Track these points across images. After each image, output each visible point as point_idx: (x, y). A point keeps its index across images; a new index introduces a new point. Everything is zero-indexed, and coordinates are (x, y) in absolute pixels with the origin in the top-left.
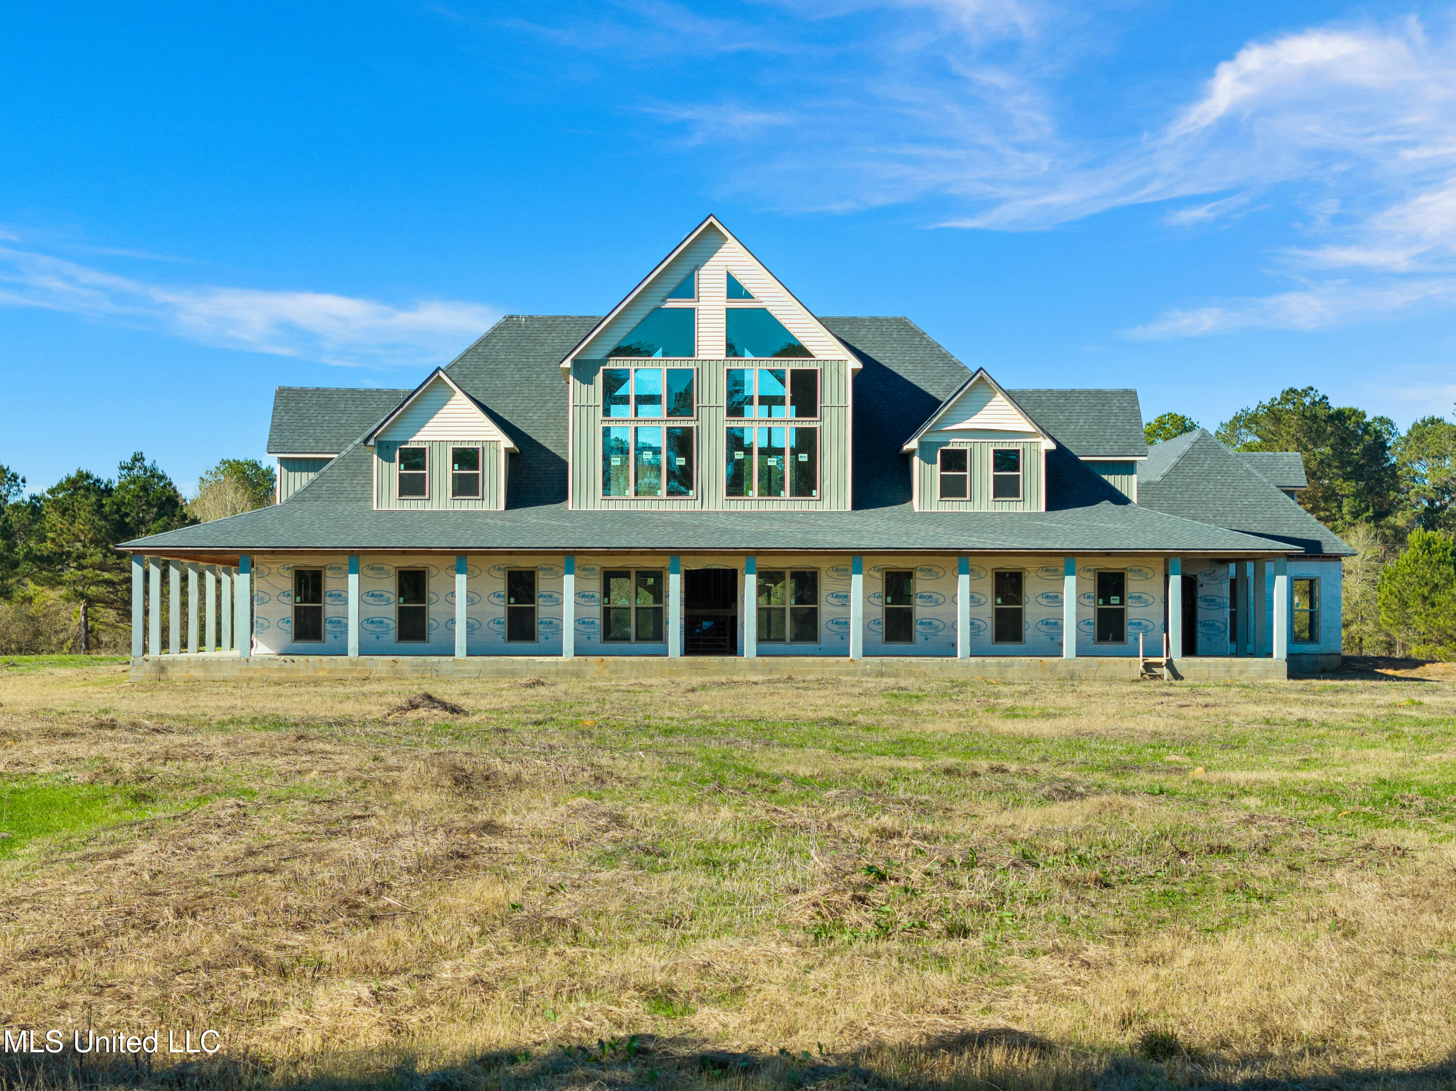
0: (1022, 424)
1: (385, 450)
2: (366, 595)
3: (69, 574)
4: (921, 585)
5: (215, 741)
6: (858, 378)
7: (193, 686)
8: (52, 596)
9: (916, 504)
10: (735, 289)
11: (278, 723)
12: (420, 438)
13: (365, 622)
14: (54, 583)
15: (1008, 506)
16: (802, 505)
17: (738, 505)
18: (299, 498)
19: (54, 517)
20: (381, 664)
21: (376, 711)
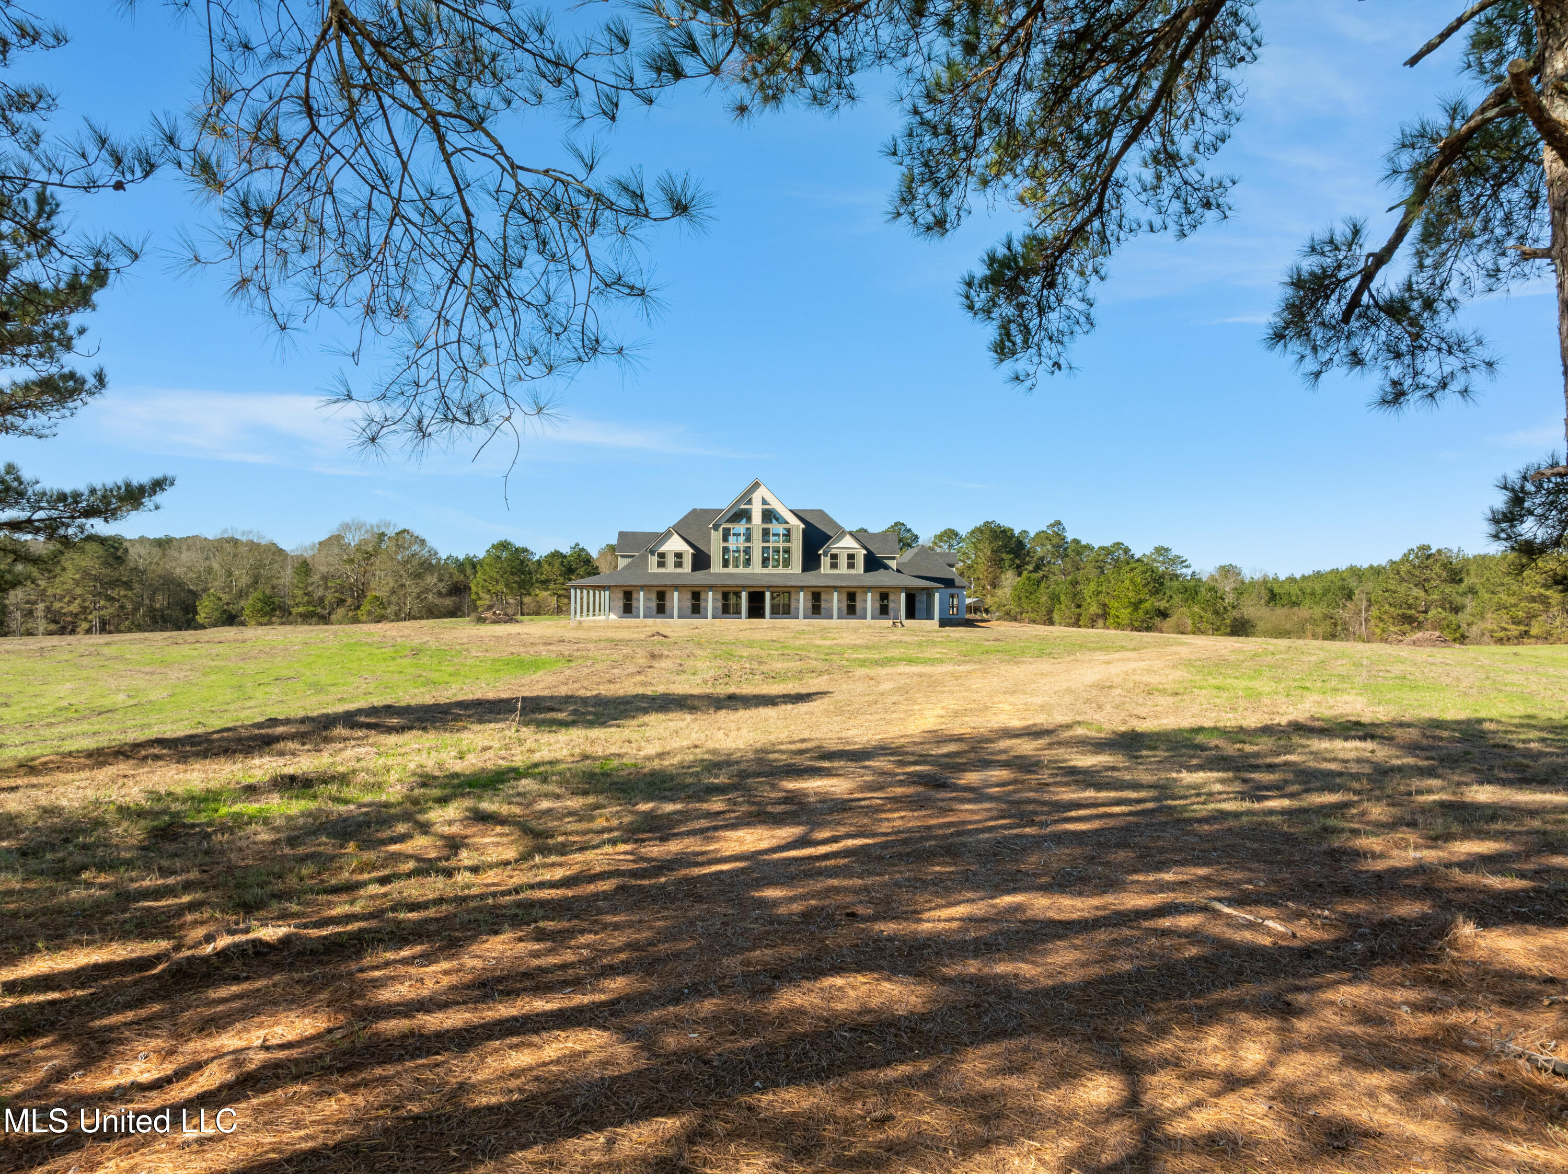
0: (855, 545)
1: (652, 553)
2: (645, 599)
3: (552, 586)
4: (823, 597)
5: (591, 646)
6: (804, 531)
7: (590, 629)
8: (545, 594)
9: (823, 570)
10: (764, 502)
11: (612, 640)
12: (663, 549)
13: (645, 608)
14: (546, 589)
15: (851, 572)
16: (786, 571)
17: (765, 571)
18: (625, 568)
19: (546, 566)
20: (650, 621)
21: (643, 636)
